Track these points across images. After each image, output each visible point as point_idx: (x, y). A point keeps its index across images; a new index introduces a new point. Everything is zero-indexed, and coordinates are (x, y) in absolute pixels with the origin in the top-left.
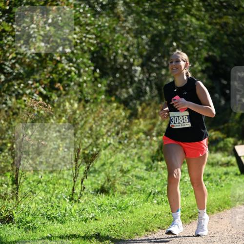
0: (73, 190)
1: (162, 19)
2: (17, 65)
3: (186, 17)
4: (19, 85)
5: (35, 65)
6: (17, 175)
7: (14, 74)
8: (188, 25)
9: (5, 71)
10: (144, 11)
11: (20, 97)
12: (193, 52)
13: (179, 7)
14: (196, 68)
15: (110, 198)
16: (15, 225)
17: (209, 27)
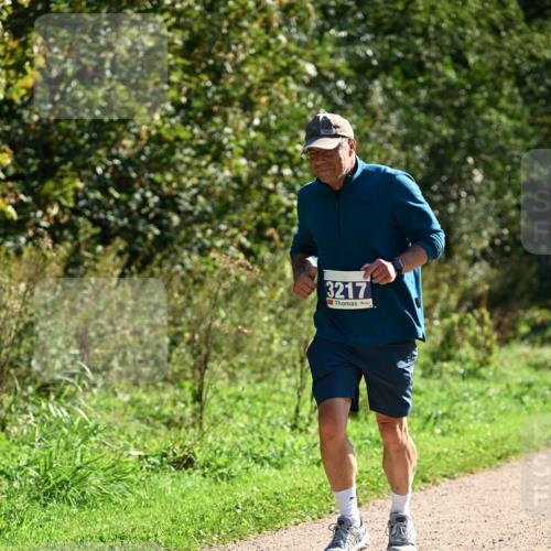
0: (297, 411)
1: (448, 117)
2: (201, 199)
3: (490, 114)
4: (204, 231)
5: (231, 198)
6: (201, 386)
7: (196, 213)
8: (494, 126)
9: (181, 208)
10: (417, 104)
11: (206, 252)
12: (503, 173)
13: (477, 96)
14: (509, 201)
15: (359, 424)
16: (197, 471)
17: (530, 130)
